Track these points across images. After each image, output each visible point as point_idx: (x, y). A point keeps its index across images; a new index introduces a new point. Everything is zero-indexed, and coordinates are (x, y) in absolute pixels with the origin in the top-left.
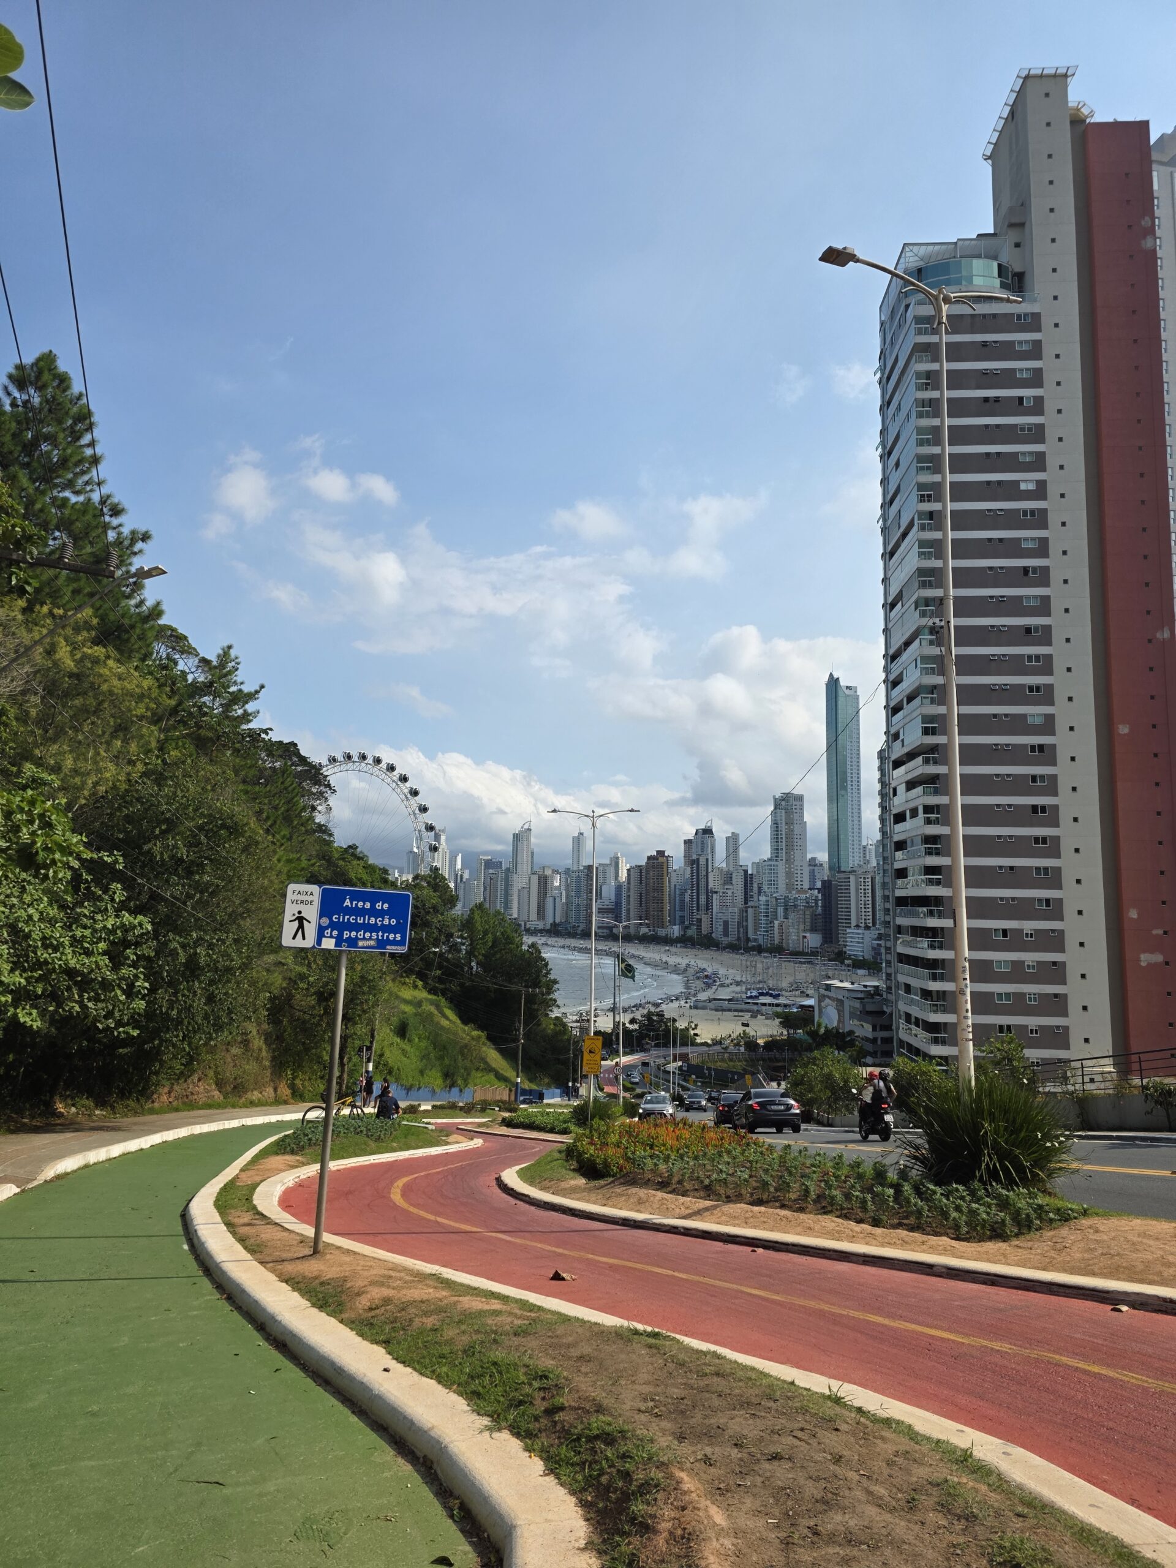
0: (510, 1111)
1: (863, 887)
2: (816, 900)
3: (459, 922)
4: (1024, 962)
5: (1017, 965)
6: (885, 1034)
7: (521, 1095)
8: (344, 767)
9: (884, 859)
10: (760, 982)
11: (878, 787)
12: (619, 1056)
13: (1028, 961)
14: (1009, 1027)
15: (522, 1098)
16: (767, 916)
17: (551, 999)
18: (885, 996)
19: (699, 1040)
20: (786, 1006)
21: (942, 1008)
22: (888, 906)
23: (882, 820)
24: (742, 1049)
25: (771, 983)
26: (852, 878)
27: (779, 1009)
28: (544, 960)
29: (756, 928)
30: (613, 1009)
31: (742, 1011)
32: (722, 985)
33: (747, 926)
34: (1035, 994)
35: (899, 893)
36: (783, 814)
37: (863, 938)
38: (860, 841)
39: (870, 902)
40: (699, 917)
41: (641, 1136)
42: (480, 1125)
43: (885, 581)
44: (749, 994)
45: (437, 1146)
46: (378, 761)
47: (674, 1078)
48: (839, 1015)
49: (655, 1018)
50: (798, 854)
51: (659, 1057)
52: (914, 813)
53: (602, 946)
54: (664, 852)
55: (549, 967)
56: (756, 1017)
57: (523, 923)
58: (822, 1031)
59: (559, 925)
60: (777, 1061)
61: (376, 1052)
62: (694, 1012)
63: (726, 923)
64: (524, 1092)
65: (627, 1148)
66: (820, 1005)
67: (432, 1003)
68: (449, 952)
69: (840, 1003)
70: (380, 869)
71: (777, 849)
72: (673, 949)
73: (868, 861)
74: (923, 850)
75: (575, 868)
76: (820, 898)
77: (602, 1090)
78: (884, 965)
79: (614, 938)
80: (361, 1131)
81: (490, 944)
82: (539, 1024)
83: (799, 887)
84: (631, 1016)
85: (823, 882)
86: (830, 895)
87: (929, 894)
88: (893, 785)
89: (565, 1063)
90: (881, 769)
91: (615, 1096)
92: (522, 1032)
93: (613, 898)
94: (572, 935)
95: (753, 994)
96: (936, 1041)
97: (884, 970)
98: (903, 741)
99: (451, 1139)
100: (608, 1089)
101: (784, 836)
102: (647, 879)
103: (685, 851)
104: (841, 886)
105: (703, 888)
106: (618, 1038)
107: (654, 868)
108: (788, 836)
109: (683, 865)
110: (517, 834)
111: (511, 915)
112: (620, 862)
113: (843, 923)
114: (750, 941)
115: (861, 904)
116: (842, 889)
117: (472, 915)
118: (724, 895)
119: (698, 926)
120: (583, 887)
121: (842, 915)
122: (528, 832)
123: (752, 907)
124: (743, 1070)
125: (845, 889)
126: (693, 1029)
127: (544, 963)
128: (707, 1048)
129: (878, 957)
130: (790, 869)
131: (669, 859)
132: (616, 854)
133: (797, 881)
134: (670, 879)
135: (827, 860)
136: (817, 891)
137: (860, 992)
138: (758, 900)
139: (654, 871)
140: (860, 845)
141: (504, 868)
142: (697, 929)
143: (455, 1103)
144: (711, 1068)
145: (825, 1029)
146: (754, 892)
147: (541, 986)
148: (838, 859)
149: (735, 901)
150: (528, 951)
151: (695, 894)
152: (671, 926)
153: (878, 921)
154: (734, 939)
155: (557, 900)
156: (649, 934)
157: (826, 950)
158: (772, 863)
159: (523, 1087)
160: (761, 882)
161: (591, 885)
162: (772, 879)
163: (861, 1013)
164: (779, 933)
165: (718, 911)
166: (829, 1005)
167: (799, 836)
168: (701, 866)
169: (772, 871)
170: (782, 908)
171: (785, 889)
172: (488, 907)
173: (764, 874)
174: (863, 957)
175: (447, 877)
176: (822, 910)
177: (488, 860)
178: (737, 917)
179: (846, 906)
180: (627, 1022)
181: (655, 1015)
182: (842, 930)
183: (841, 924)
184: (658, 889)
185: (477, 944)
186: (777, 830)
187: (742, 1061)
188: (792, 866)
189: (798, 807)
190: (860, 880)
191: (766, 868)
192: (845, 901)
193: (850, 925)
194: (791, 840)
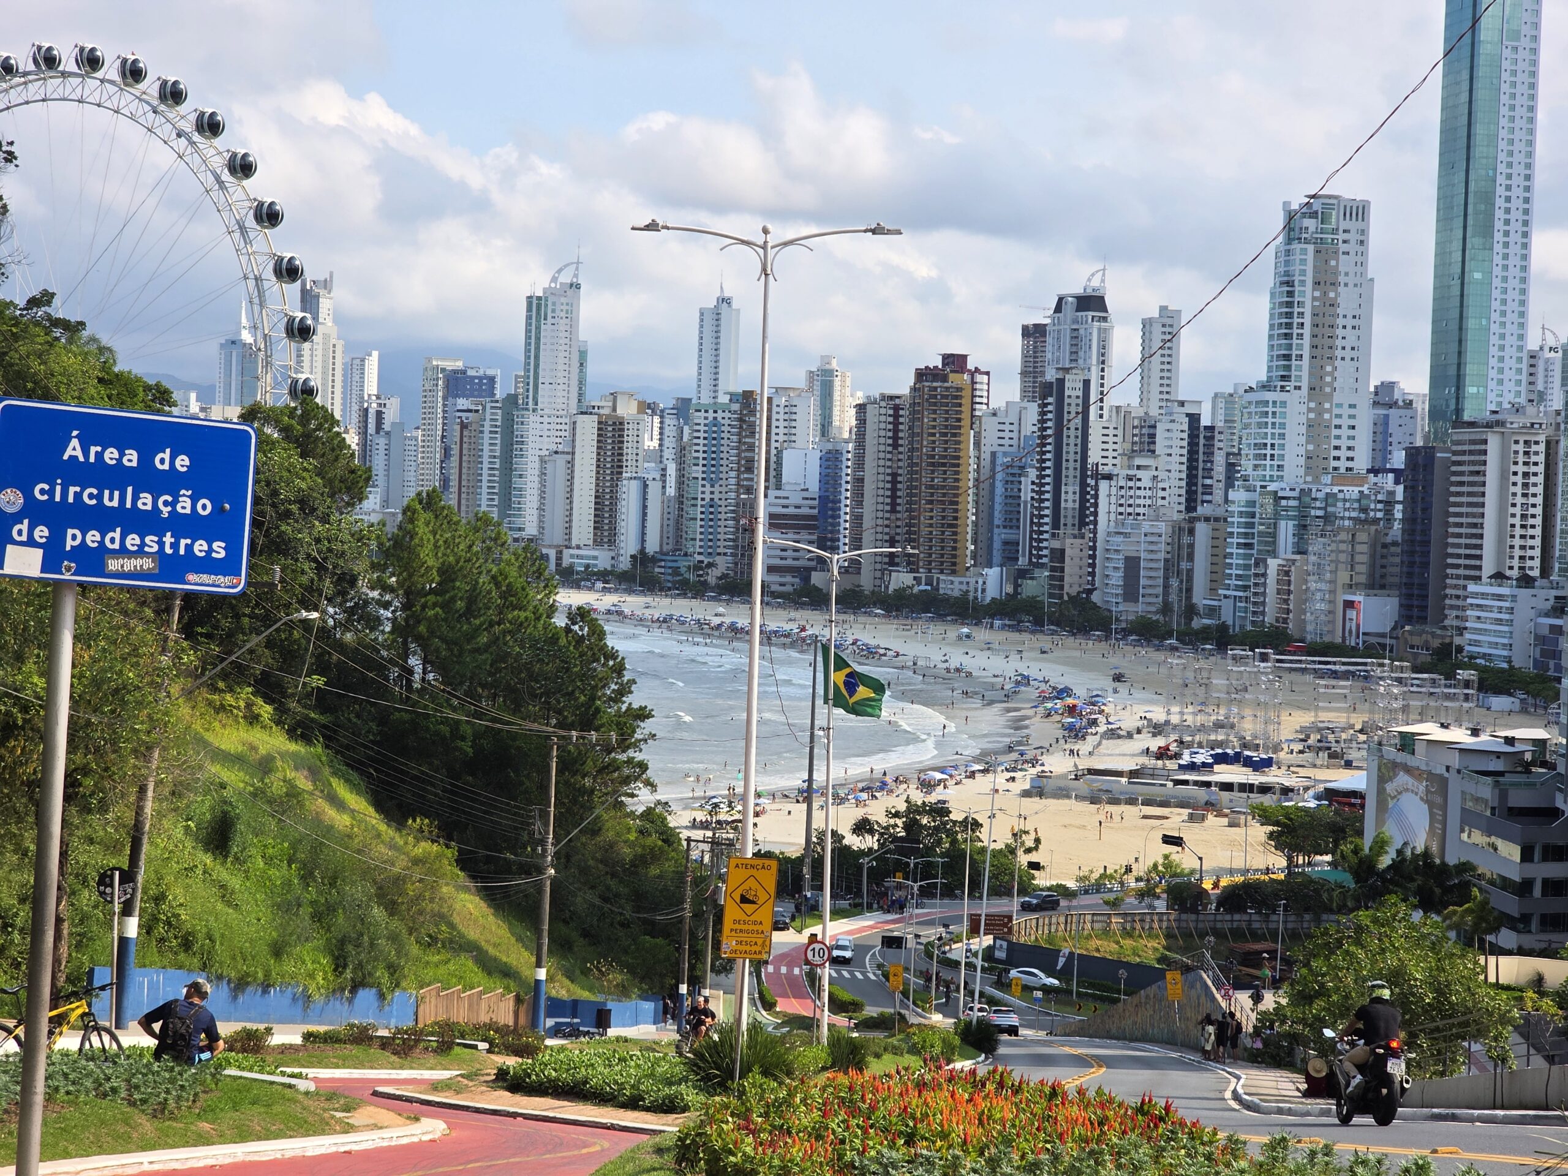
0: (518, 1052)
1: (1521, 469)
2: (1389, 504)
3: (374, 545)
6: (1555, 870)
7: (550, 1015)
8: (35, 90)
10: (1218, 725)
12: (819, 918)
15: (550, 1022)
16: (1248, 546)
17: (630, 761)
18: (1560, 769)
19: (1042, 880)
20: (1286, 791)
24: (1161, 905)
25: (1249, 727)
26: (1493, 444)
27: (1267, 800)
28: (612, 655)
29: (1216, 580)
30: (807, 794)
31: (1164, 804)
32: (1113, 734)
33: (1190, 572)
36: (1310, 256)
37: (1511, 611)
38: (1521, 337)
39: (1539, 510)
40: (1056, 544)
41: (881, 1112)
42: (436, 1086)
44: (1186, 759)
45: (323, 1133)
46: (133, 73)
47: (970, 978)
48: (1434, 818)
49: (924, 820)
50: (1343, 372)
51: (931, 923)
53: (783, 621)
54: (963, 358)
55: (626, 676)
56: (1203, 818)
57: (553, 552)
58: (1385, 861)
59: (654, 560)
60: (1256, 936)
61: (145, 891)
62: (1034, 804)
63: (1132, 565)
64: (556, 1007)
65: (843, 1142)
66: (1381, 791)
67: (298, 763)
68: (345, 626)
69: (1436, 785)
70: (147, 388)
71: (1287, 356)
72: (982, 634)
73: (1542, 397)
75: (706, 399)
76: (1400, 496)
77: (769, 1006)
79: (816, 599)
80: (114, 1090)
81: (460, 606)
82: (595, 830)
83: (1343, 464)
84: (858, 813)
85: (1412, 453)
86: (1428, 485)
89: (669, 932)
91: (808, 1024)
92: (551, 849)
93: (814, 487)
94: (693, 589)
95: (1199, 759)
99: (358, 1118)
100: (788, 1006)
101: (1307, 320)
102: (913, 435)
103: (1025, 356)
104: (1459, 463)
105: (1071, 464)
106: (818, 873)
107: (935, 404)
108: (1319, 320)
109: (1017, 398)
110: (539, 298)
111: (520, 529)
112: (837, 382)
113: (1458, 566)
114: (1198, 614)
115: (1513, 515)
116: (1462, 474)
117: (410, 526)
118: (1131, 484)
119: (1053, 569)
120: (729, 454)
121: (1458, 546)
122: (570, 292)
123: (1207, 519)
124: (1162, 959)
125: (1472, 473)
126: (1028, 851)
127: (611, 663)
128: (1063, 903)
129: (1552, 663)
130: (1320, 414)
131: (979, 378)
132: (826, 359)
133: (1336, 448)
134: (978, 436)
135: (1426, 390)
136: (1391, 476)
137: (1493, 757)
138: (1226, 501)
139: (935, 412)
140: (1520, 348)
141: (499, 394)
142: (1051, 577)
143: (366, 1029)
144: (1071, 954)
145: (1393, 854)
146: (1216, 477)
147: (602, 725)
148: (1458, 388)
149: (1160, 502)
150: (568, 630)
151: (1048, 480)
152: (978, 570)
153: (1557, 565)
154: (1153, 609)
155: (650, 490)
156: (916, 589)
157: (1406, 640)
158: (1270, 396)
159: (553, 993)
160: (1235, 450)
161: (751, 448)
162: (1269, 441)
163: (1493, 814)
164: (1279, 592)
165: (1112, 529)
166: (1407, 790)
167: (1350, 322)
168: (1067, 401)
169: (1270, 420)
170: (1291, 523)
171: (1302, 471)
172: (453, 502)
173: (1246, 426)
174: (1510, 662)
175: (337, 415)
176: (1404, 530)
177: (455, 372)
178: (1163, 546)
179: (1470, 520)
180: (845, 830)
181: (925, 811)
182: (1456, 587)
183: (1454, 571)
184: (944, 465)
185: (424, 607)
186: (1290, 304)
187: (1157, 937)
188: (1327, 406)
189: (1353, 237)
190: (1514, 447)
191: (1253, 409)
192: (1470, 505)
193: (1477, 573)
194: (1328, 332)
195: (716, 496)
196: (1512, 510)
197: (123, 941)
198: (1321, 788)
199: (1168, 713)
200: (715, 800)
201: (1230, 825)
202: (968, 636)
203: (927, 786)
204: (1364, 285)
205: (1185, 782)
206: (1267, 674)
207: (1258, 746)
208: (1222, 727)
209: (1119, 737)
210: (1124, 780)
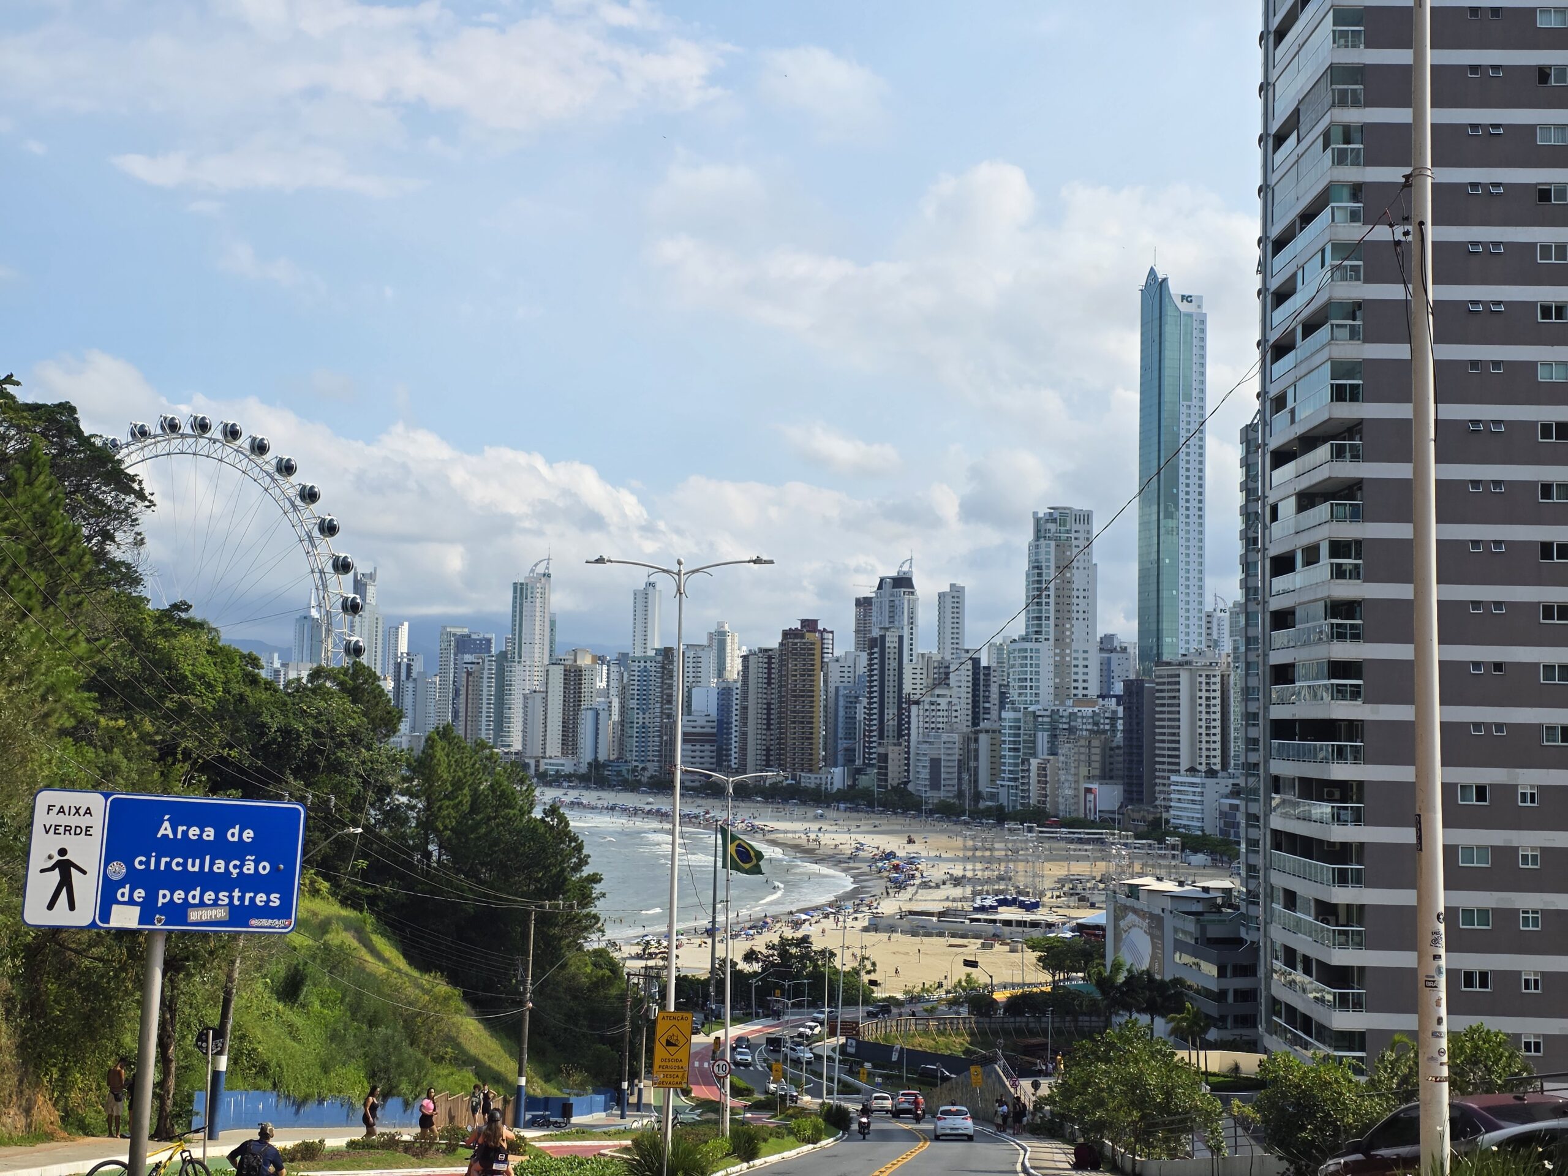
1: (1204, 694)
2: (1113, 719)
3: (404, 763)
4: (1516, 849)
5: (1505, 855)
6: (1242, 983)
7: (528, 1109)
8: (162, 447)
9: (1249, 641)
10: (1000, 878)
11: (1239, 498)
12: (723, 1025)
13: (1525, 848)
14: (1484, 975)
15: (528, 1115)
16: (1017, 750)
17: (588, 916)
18: (1243, 910)
19: (879, 994)
20: (1050, 926)
21: (1357, 939)
22: (1253, 733)
23: (1248, 566)
24: (964, 1011)
25: (1022, 879)
26: (1184, 677)
27: (1036, 933)
28: (574, 836)
29: (995, 773)
30: (711, 932)
31: (963, 937)
32: (925, 885)
33: (976, 768)
34: (1535, 912)
35: (1278, 713)
36: (1052, 549)
37: (1202, 794)
38: (1201, 603)
39: (1218, 723)
40: (881, 750)
43: (1265, 88)
44: (978, 903)
46: (232, 433)
47: (831, 1068)
48: (1154, 946)
49: (793, 950)
50: (1077, 628)
52: (1311, 555)
54: (815, 622)
55: (585, 852)
56: (992, 946)
57: (532, 762)
58: (1121, 978)
59: (604, 765)
60: (1032, 1033)
61: (233, 1035)
62: (872, 937)
63: (935, 764)
64: (533, 1103)
66: (1116, 927)
67: (348, 925)
68: (383, 823)
69: (1156, 922)
70: (242, 657)
71: (1039, 618)
72: (831, 814)
73: (1215, 644)
74: (1327, 629)
75: (639, 653)
76: (1120, 714)
78: (1243, 846)
79: (717, 793)
81: (466, 808)
82: (563, 967)
83: (1080, 692)
84: (748, 946)
85: (1128, 684)
86: (1140, 709)
87: (1335, 716)
88: (1271, 500)
89: (615, 1042)
90: (1247, 464)
91: (714, 1107)
92: (529, 986)
93: (714, 712)
94: (631, 786)
95: (987, 903)
96: (1343, 1002)
97: (1242, 859)
98: (1293, 412)
100: (700, 1092)
101: (1052, 593)
102: (781, 676)
103: (857, 620)
104: (1162, 691)
105: (891, 695)
106: (720, 990)
107: (796, 654)
108: (1060, 593)
109: (852, 649)
110: (522, 584)
111: (509, 746)
112: (729, 640)
113: (1163, 763)
114: (983, 798)
115: (1200, 727)
116: (1163, 698)
117: (430, 751)
118: (933, 707)
119: (880, 768)
120: (655, 692)
121: (1163, 749)
122: (543, 580)
123: (987, 731)
124: (967, 1052)
125: (1170, 698)
126: (868, 972)
127: (573, 844)
128: (894, 1010)
129: (1232, 831)
130: (1063, 657)
131: (826, 635)
132: (721, 624)
133: (1075, 681)
134: (826, 675)
135: (1136, 639)
136: (1114, 700)
137: (1195, 901)
138: (1000, 718)
139: (796, 660)
140: (1200, 611)
141: (494, 651)
142: (878, 774)
143: (394, 1136)
144: (902, 1048)
145: (1126, 974)
146: (993, 702)
147: (568, 891)
148: (1158, 639)
149: (954, 720)
150: (543, 820)
151: (875, 705)
152: (828, 769)
153: (1232, 762)
154: (951, 795)
155: (600, 717)
156: (785, 783)
157: (1129, 816)
158: (1028, 645)
159: (531, 1092)
160: (1005, 683)
161: (671, 687)
162: (1028, 677)
163: (1197, 943)
164: (1039, 782)
165: (921, 739)
166: (1134, 926)
167: (1081, 594)
168: (887, 650)
169: (1029, 662)
170: (1045, 734)
171: (1052, 697)
172: (461, 733)
173: (1013, 666)
174: (1203, 831)
175: (378, 673)
176: (1124, 738)
177: (463, 636)
178: (957, 751)
179: (1170, 731)
180: (738, 959)
181: (793, 944)
182: (1163, 778)
183: (1161, 767)
184: (803, 696)
185: (440, 808)
186: (1039, 582)
187: (962, 1035)
188: (1068, 651)
189: (1082, 535)
190: (1199, 679)
191: (1016, 654)
192: (1170, 720)
193: (1177, 768)
194: (1067, 601)
195: (646, 721)
196: (1199, 723)
197: (216, 1074)
198: (1074, 923)
199: (965, 869)
200: (647, 938)
201: (1011, 951)
202: (821, 816)
203: (797, 925)
204: (1091, 569)
205: (978, 920)
206: (1033, 842)
207: (1028, 893)
208: (1003, 879)
209: (930, 887)
210: (935, 919)
